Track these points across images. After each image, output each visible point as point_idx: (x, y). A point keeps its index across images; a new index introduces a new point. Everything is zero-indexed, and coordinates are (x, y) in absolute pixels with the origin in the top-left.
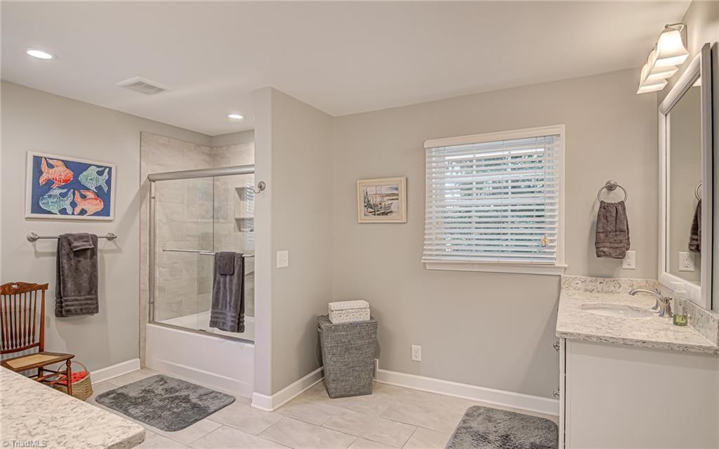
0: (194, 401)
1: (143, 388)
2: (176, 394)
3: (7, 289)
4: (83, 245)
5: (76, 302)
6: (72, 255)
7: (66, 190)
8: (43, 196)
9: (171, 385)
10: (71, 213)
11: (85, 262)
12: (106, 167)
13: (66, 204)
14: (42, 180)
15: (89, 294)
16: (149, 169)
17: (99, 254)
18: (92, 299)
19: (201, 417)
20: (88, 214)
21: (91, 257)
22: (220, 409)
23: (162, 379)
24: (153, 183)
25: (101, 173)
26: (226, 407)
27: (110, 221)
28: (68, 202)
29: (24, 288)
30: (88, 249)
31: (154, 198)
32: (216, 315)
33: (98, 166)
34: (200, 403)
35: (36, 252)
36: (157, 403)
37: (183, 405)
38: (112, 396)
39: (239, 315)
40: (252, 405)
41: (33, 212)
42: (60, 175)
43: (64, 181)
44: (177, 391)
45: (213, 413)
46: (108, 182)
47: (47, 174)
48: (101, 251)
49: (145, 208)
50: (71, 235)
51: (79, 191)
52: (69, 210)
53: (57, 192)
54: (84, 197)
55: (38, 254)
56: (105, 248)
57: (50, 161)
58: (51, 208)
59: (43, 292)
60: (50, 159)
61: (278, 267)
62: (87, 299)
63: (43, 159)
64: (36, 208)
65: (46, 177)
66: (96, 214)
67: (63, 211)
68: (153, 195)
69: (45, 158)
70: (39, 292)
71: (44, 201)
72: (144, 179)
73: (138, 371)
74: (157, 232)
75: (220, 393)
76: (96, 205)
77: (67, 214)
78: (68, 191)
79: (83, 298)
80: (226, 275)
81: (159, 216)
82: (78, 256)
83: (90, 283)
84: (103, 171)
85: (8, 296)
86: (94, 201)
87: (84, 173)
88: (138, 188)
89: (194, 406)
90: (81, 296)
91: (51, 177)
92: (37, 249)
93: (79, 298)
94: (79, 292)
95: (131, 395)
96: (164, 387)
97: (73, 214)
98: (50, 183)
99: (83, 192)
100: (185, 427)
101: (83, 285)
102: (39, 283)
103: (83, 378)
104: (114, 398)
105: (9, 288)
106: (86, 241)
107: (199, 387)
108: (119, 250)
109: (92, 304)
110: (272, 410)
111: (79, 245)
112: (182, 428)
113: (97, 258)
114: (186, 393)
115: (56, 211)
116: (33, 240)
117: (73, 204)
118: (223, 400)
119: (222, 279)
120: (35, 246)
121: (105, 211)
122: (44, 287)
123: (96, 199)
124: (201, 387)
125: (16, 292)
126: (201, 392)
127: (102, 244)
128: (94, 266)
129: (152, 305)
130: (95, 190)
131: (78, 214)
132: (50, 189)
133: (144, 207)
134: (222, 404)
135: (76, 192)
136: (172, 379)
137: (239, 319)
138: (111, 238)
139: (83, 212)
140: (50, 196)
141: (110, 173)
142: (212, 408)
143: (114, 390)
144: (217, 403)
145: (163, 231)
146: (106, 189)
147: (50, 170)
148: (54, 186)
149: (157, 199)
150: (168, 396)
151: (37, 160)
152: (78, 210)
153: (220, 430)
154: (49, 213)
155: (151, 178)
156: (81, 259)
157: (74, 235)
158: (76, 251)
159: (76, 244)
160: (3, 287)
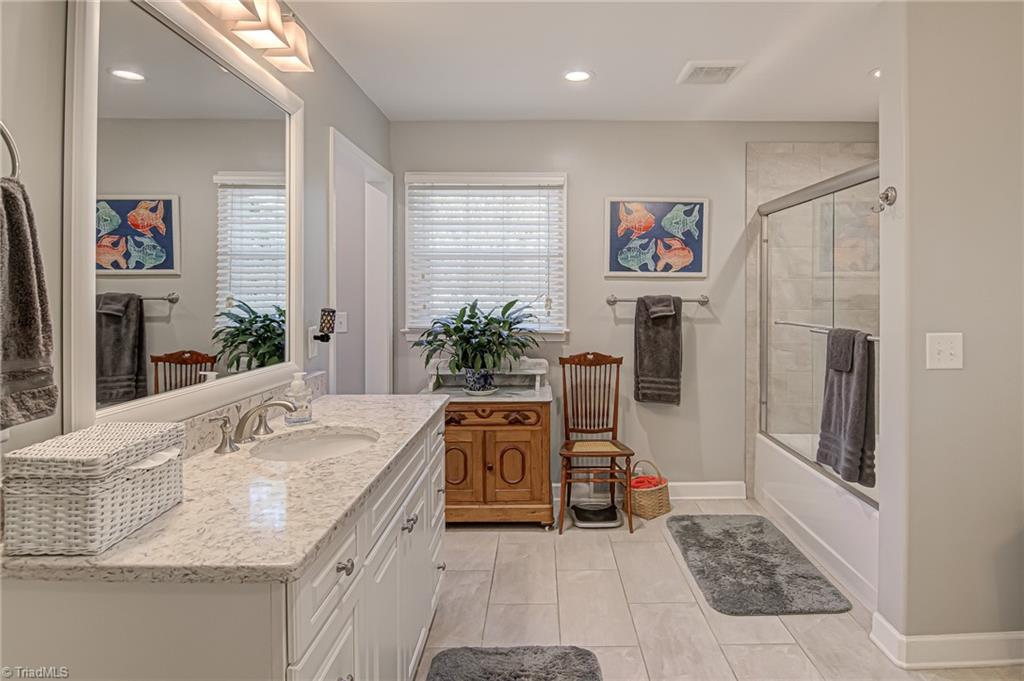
0: (780, 579)
1: (728, 527)
2: (762, 556)
3: (582, 358)
4: (662, 311)
5: (653, 385)
6: (650, 324)
7: (647, 240)
8: (622, 249)
9: (766, 538)
10: (652, 269)
11: (665, 333)
12: (696, 204)
13: (648, 258)
14: (620, 231)
15: (669, 377)
16: (759, 198)
17: (683, 324)
18: (672, 384)
19: (770, 610)
20: (673, 270)
21: (673, 328)
22: (809, 613)
23: (760, 525)
24: (765, 218)
25: (688, 213)
26: (824, 616)
27: (704, 278)
28: (649, 256)
29: (600, 360)
30: (670, 316)
31: (767, 241)
32: (827, 442)
33: (686, 204)
34: (785, 586)
35: (615, 317)
36: (728, 558)
37: (759, 578)
38: (685, 523)
39: (863, 451)
40: (871, 635)
41: (611, 270)
42: (640, 222)
43: (645, 228)
44: (767, 552)
45: (794, 613)
46: (699, 225)
47: (625, 222)
48: (688, 319)
49: (753, 258)
50: (648, 297)
51: (662, 240)
52: (651, 266)
53: (637, 243)
54: (668, 247)
55: (617, 321)
56: (697, 316)
57: (629, 206)
58: (630, 263)
59: (618, 367)
60: (628, 202)
61: (928, 367)
62: (667, 383)
63: (621, 205)
64: (615, 266)
65: (624, 226)
66: (683, 269)
67: (644, 268)
68: (765, 238)
69: (624, 203)
71: (623, 256)
72: (752, 213)
73: (741, 500)
74: (774, 293)
75: (829, 585)
76: (685, 256)
77: (648, 270)
78: (649, 242)
79: (662, 380)
80: (841, 371)
81: (776, 268)
82: (658, 325)
83: (671, 362)
84: (692, 211)
85: (583, 367)
86: (681, 251)
87: (669, 216)
88: (744, 227)
89: (774, 588)
90: (659, 377)
91: (630, 225)
92: (617, 314)
93: (657, 380)
94: (658, 372)
95: (706, 531)
96: (755, 537)
97: (656, 270)
98: (629, 233)
99: (667, 240)
100: (736, 614)
101: (663, 363)
102: (615, 356)
103: (655, 486)
104: (685, 528)
106: (666, 306)
107: (805, 558)
108: (715, 320)
109: (672, 390)
110: (905, 665)
111: (659, 310)
112: (732, 614)
113: (680, 329)
114: (776, 561)
115: (636, 268)
116: (612, 303)
117: (656, 258)
118: (824, 599)
119: (836, 379)
120: (614, 311)
121: (696, 266)
122: (619, 361)
123: (684, 249)
124: (805, 561)
125: (592, 363)
126: (801, 569)
127: (687, 310)
128: (677, 339)
129: (764, 406)
130: (682, 237)
131: (662, 271)
133: (751, 255)
134: (816, 606)
135: (659, 242)
136: (775, 530)
137: (862, 459)
138: (704, 303)
139: (667, 267)
140: (629, 249)
141: (701, 212)
142: (798, 604)
143: (692, 516)
144: (813, 599)
145: (783, 293)
146: (696, 234)
147: (629, 217)
148: (633, 237)
149: (771, 242)
150: (750, 553)
151: (615, 206)
152: (661, 265)
153: (786, 649)
154: (629, 270)
155: (763, 210)
156: (661, 329)
157: (654, 298)
158: (655, 318)
159: (654, 309)
160: (579, 356)
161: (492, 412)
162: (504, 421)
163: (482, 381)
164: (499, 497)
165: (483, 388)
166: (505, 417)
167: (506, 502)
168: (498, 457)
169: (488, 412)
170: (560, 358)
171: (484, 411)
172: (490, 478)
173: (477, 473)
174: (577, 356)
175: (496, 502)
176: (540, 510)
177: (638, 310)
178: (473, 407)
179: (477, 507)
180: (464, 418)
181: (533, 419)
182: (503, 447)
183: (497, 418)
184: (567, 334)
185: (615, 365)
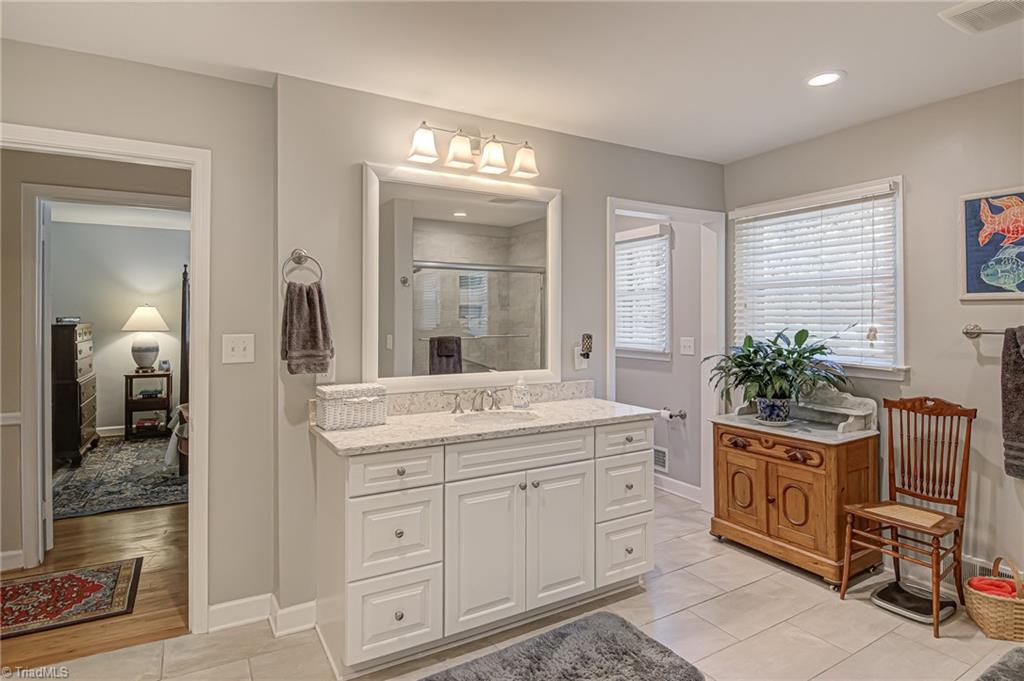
3: (917, 403)
8: (985, 262)
14: (983, 239)
29: (942, 409)
35: (979, 354)
41: (969, 291)
42: (1017, 221)
47: (991, 225)
53: (1014, 251)
55: (982, 360)
57: (996, 202)
58: (1002, 281)
59: (970, 422)
63: (983, 202)
64: (975, 284)
65: (989, 231)
69: (987, 199)
70: (964, 420)
71: (989, 271)
85: (919, 416)
91: (998, 229)
92: (982, 352)
98: (997, 240)
102: (966, 406)
103: (1011, 597)
105: (921, 405)
115: (1012, 286)
116: (973, 335)
120: (977, 347)
122: (971, 414)
125: (930, 412)
132: (998, 248)
140: (999, 262)
147: (997, 217)
148: (1005, 244)
151: (972, 206)
160: (913, 401)
161: (774, 444)
162: (785, 456)
163: (768, 410)
164: (782, 534)
165: (770, 417)
166: (787, 452)
167: (790, 542)
168: (781, 491)
169: (770, 443)
170: (884, 400)
171: (767, 441)
172: (773, 513)
173: (760, 503)
174: (910, 400)
175: (778, 538)
176: (823, 563)
177: (1006, 347)
178: (758, 436)
179: (760, 536)
180: (750, 445)
181: (816, 461)
182: (786, 482)
183: (779, 451)
184: (907, 371)
185: (966, 418)
